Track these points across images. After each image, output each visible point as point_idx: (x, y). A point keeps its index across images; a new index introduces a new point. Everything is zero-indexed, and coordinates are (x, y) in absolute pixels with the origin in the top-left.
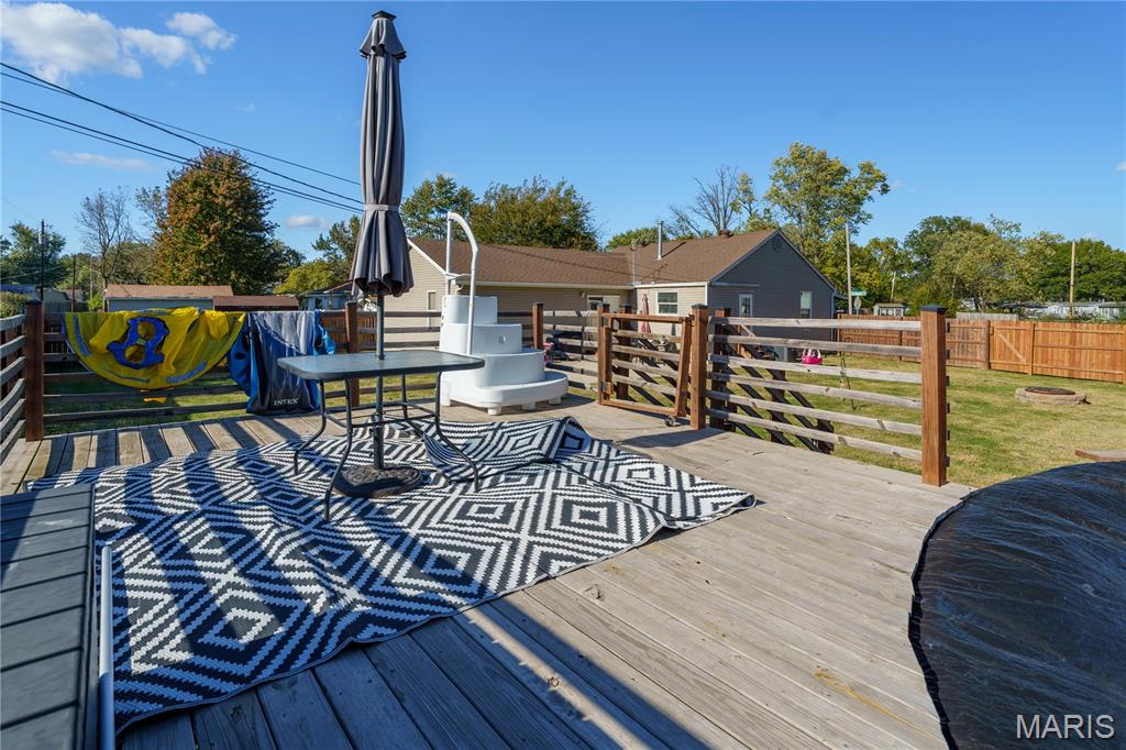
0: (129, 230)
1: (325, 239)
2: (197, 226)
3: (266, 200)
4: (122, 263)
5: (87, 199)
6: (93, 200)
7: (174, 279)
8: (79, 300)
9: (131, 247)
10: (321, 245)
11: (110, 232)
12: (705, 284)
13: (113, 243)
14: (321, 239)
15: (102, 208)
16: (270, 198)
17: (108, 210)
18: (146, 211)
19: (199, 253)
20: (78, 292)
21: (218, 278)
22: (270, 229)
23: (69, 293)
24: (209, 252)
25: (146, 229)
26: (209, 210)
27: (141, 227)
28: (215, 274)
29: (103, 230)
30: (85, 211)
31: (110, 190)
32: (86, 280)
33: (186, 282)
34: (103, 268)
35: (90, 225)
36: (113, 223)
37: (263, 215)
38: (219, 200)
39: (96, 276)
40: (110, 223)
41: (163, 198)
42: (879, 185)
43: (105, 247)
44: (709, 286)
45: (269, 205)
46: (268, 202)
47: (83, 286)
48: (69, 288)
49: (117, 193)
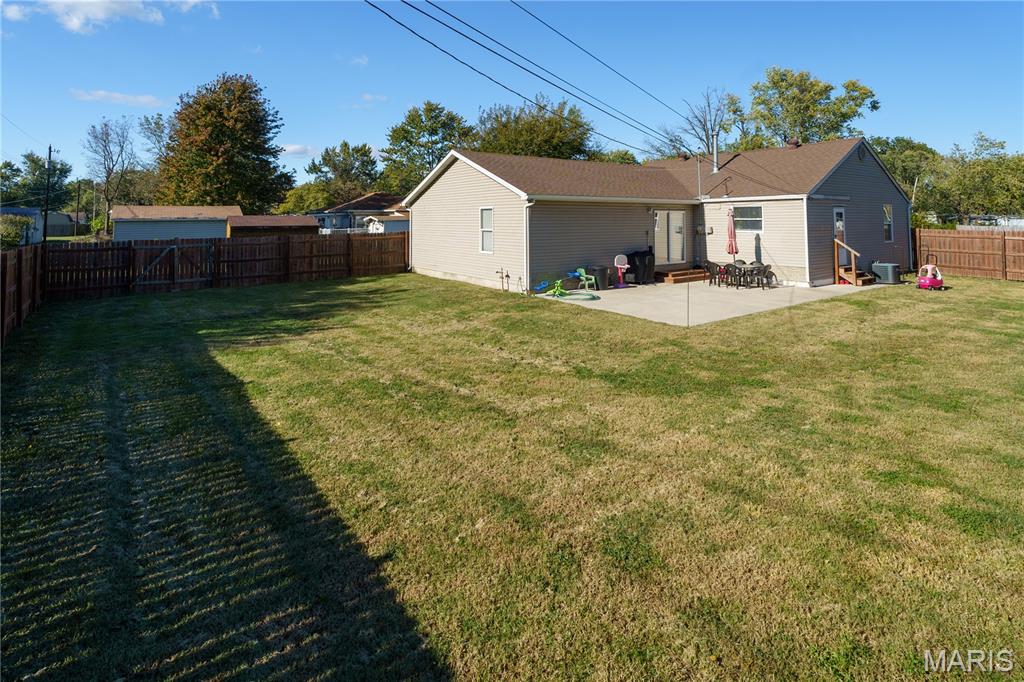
0: (132, 155)
1: (317, 163)
2: (207, 149)
3: (274, 124)
4: (124, 187)
5: (94, 127)
6: (98, 128)
7: (179, 200)
8: (82, 222)
9: (133, 172)
10: (314, 169)
11: (115, 158)
12: (805, 197)
13: (117, 168)
14: (313, 163)
15: (107, 135)
16: (279, 123)
17: (113, 136)
18: (149, 138)
19: (207, 175)
20: (82, 214)
21: (223, 198)
22: (275, 153)
23: (73, 215)
24: (216, 173)
25: (149, 155)
26: (219, 133)
27: (144, 153)
28: (220, 195)
29: (108, 155)
30: (90, 138)
31: (115, 119)
32: (89, 203)
33: (191, 203)
34: (106, 192)
35: (96, 152)
36: (118, 149)
37: (270, 139)
38: (230, 123)
39: (99, 200)
40: (114, 149)
41: (166, 125)
42: (868, 101)
43: (109, 172)
44: (808, 199)
45: (277, 130)
46: (277, 126)
47: (87, 209)
48: (73, 211)
49: (121, 121)
